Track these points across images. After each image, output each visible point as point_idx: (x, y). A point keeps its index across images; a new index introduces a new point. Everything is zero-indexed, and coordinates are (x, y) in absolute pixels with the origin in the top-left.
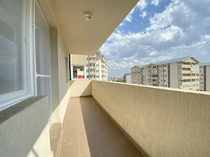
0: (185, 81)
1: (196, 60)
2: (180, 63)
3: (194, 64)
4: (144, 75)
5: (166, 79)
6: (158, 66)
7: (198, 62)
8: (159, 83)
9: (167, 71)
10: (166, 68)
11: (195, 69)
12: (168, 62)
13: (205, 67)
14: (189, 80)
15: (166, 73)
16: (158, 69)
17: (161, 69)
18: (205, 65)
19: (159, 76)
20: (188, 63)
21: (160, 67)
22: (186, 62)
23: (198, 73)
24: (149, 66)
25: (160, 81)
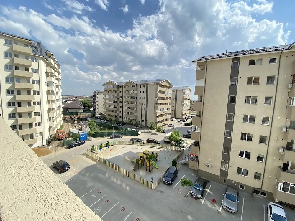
0: (160, 104)
1: (170, 84)
2: (158, 84)
3: (169, 88)
4: (121, 95)
5: (144, 101)
6: (137, 85)
7: (171, 86)
8: (137, 106)
9: (145, 92)
10: (145, 89)
11: (169, 93)
12: (147, 82)
13: (176, 91)
14: (163, 104)
15: (144, 95)
16: (137, 90)
17: (140, 89)
18: (176, 89)
19: (138, 98)
20: (164, 86)
21: (139, 87)
22: (163, 84)
23: (171, 96)
24: (127, 85)
25: (138, 104)
